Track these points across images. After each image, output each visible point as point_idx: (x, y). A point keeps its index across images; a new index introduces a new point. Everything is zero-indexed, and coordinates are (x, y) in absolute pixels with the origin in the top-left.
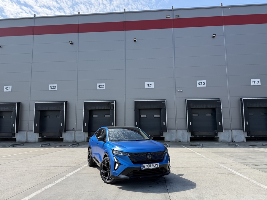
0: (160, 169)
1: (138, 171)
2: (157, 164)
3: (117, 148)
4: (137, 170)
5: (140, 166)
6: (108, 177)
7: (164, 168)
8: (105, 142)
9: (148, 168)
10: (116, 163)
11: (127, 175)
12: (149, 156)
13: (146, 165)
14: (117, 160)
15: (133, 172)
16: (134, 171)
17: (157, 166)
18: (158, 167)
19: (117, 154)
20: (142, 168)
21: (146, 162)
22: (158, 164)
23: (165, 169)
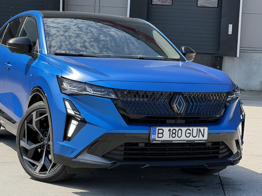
0: (210, 144)
1: (142, 145)
2: (202, 129)
3: (75, 75)
4: (137, 144)
5: (147, 132)
6: (42, 162)
7: (223, 143)
8: (35, 57)
9: (171, 139)
10: (69, 118)
11: (104, 157)
12: (180, 104)
13: (166, 129)
14: (74, 108)
15: (123, 149)
16: (126, 144)
17: (203, 136)
18: (206, 138)
19: (75, 90)
20: (152, 137)
21: (168, 121)
22: (206, 129)
23: (226, 147)
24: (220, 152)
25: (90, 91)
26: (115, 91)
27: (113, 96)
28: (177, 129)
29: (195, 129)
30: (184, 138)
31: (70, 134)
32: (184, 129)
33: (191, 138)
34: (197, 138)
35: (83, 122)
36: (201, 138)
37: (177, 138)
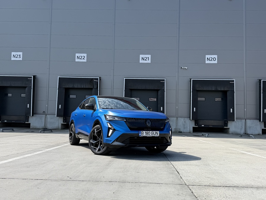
0: (160, 138)
2: (157, 132)
4: (134, 137)
6: (99, 147)
8: (95, 110)
11: (122, 142)
12: (149, 123)
14: (111, 125)
24: (164, 141)
25: (116, 119)
26: (126, 118)
27: (125, 120)
28: (148, 132)
29: (155, 132)
30: (151, 135)
31: (109, 135)
32: (151, 132)
33: (153, 135)
34: (155, 135)
35: (114, 130)
36: (157, 135)
37: (148, 135)
